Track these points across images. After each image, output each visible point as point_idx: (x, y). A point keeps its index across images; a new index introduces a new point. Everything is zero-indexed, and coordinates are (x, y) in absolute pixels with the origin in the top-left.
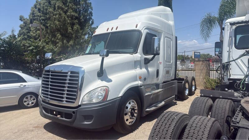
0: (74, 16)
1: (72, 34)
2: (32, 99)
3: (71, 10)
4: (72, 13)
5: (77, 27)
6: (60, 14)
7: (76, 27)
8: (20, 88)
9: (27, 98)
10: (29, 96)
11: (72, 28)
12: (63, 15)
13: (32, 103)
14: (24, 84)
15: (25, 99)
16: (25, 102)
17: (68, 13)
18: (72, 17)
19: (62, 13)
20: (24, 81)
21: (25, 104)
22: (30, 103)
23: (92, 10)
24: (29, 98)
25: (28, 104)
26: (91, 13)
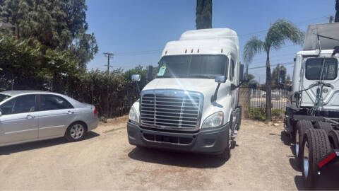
0: (63, 16)
1: (58, 42)
2: (79, 129)
3: (58, 8)
4: (60, 12)
5: (68, 33)
6: (41, 11)
7: (65, 32)
8: (68, 116)
9: (74, 128)
10: (76, 126)
11: (60, 33)
12: (47, 13)
13: (80, 135)
14: (71, 110)
15: (72, 130)
16: (72, 133)
17: (54, 12)
18: (59, 18)
19: (45, 10)
20: (71, 107)
21: (73, 135)
22: (77, 134)
23: (86, 9)
24: (77, 128)
25: (75, 136)
26: (84, 14)
